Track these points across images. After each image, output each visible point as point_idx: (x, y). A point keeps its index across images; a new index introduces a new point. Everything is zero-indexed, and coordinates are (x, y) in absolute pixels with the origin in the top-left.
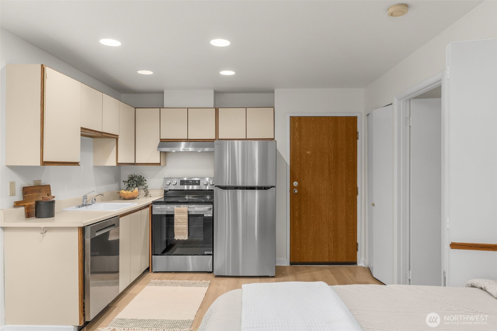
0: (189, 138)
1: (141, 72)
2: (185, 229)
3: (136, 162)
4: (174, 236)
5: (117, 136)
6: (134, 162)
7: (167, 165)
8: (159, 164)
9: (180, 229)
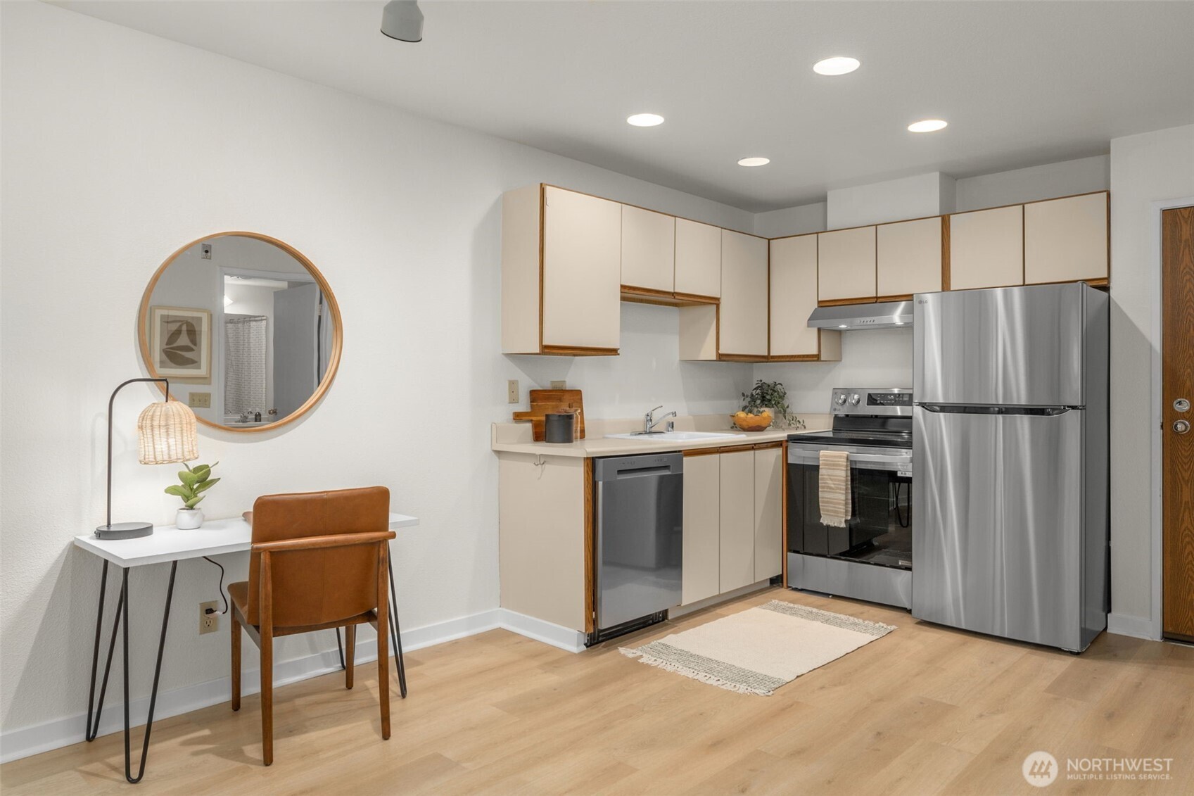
0: (878, 295)
1: (744, 163)
2: (839, 504)
3: (771, 354)
4: (821, 517)
5: (718, 299)
6: (766, 354)
7: (843, 361)
8: (816, 358)
9: (831, 503)
